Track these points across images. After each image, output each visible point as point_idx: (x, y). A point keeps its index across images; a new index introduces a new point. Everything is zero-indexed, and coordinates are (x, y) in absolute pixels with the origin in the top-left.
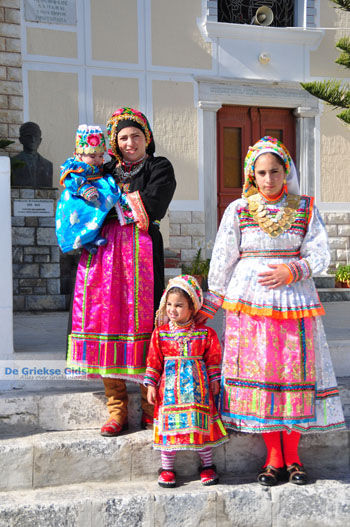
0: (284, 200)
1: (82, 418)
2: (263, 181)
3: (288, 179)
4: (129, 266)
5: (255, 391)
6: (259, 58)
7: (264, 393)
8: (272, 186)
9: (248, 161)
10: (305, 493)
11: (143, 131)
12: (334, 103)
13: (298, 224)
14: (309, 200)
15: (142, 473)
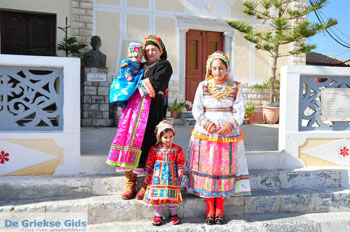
0: (226, 83)
2: (215, 72)
3: (228, 72)
6: (206, 8)
7: (211, 180)
8: (220, 75)
11: (158, 47)
12: (241, 31)
13: (232, 95)
14: (238, 84)
15: (142, 218)
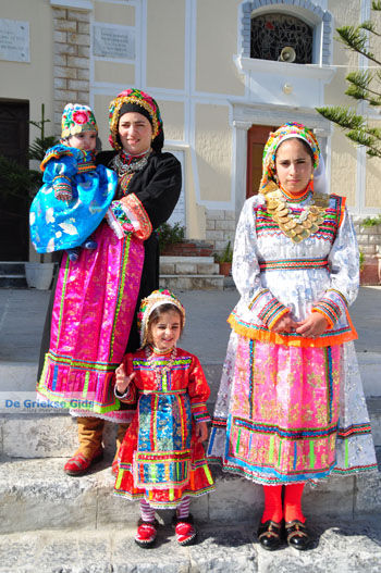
0: (309, 198)
1: (52, 445)
2: (286, 174)
3: (315, 175)
4: (113, 278)
5: (272, 438)
6: (282, 88)
8: (297, 179)
9: (269, 149)
10: (299, 563)
11: (151, 120)
12: (343, 125)
13: (327, 227)
14: (339, 200)
15: (109, 520)
